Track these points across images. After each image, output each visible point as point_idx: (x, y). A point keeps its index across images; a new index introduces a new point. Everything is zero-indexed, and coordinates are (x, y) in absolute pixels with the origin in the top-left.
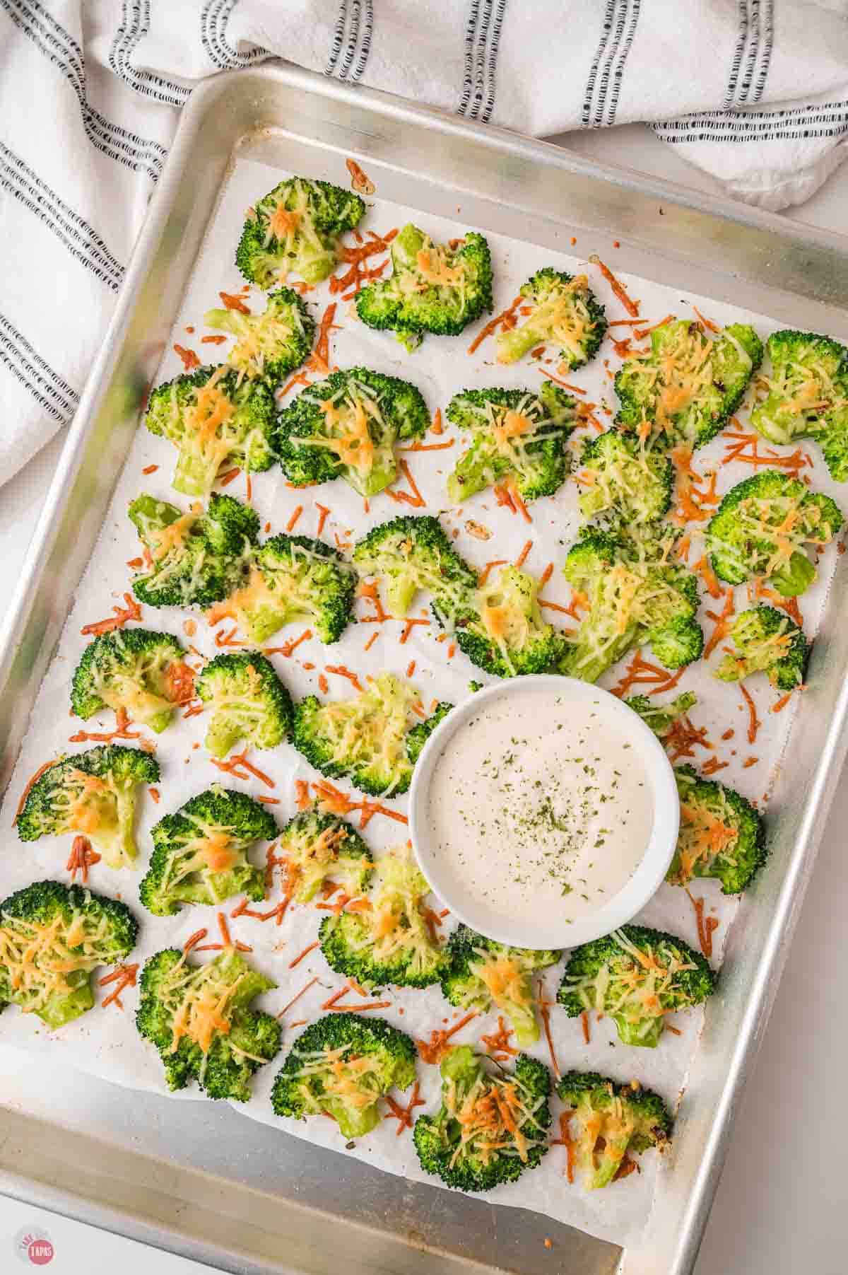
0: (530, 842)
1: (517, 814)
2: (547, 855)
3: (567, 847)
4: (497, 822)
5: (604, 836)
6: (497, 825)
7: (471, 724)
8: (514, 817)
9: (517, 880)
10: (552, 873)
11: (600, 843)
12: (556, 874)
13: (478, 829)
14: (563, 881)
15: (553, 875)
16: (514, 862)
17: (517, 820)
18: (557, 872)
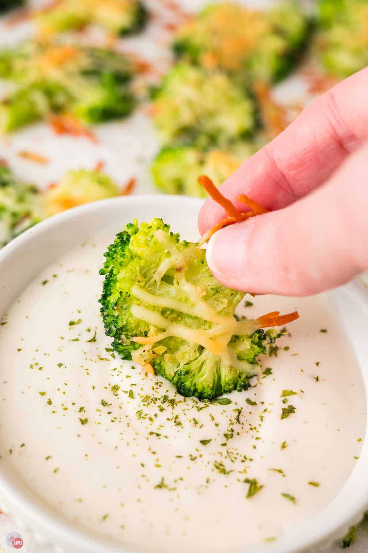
0: (169, 429)
1: (136, 390)
2: (204, 442)
3: (237, 427)
4: (104, 403)
5: (292, 401)
6: (105, 409)
7: (45, 283)
8: (131, 394)
9: (160, 486)
10: (220, 468)
11: (288, 411)
12: (227, 470)
13: (74, 416)
14: (243, 477)
15: (224, 471)
16: (150, 460)
17: (138, 400)
18: (228, 465)
